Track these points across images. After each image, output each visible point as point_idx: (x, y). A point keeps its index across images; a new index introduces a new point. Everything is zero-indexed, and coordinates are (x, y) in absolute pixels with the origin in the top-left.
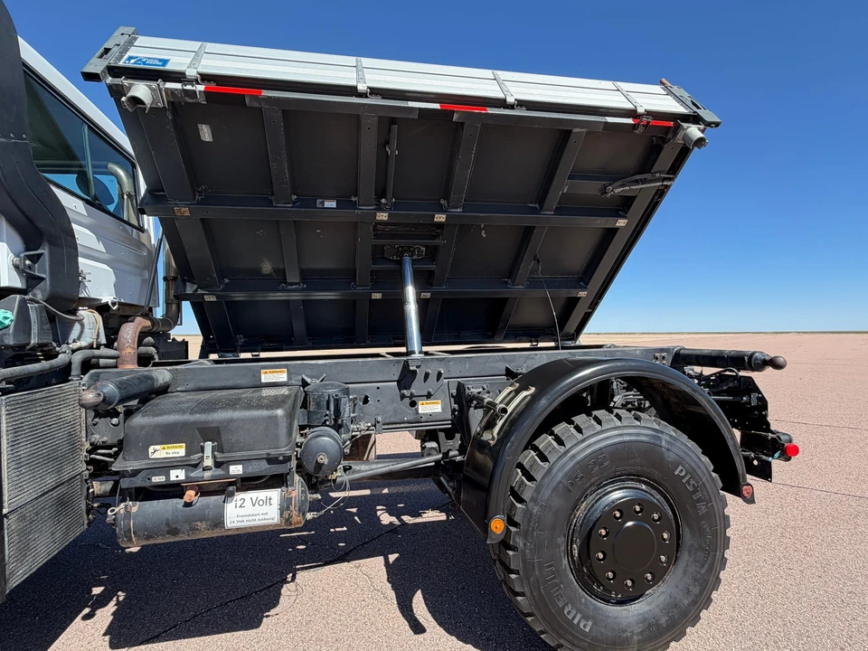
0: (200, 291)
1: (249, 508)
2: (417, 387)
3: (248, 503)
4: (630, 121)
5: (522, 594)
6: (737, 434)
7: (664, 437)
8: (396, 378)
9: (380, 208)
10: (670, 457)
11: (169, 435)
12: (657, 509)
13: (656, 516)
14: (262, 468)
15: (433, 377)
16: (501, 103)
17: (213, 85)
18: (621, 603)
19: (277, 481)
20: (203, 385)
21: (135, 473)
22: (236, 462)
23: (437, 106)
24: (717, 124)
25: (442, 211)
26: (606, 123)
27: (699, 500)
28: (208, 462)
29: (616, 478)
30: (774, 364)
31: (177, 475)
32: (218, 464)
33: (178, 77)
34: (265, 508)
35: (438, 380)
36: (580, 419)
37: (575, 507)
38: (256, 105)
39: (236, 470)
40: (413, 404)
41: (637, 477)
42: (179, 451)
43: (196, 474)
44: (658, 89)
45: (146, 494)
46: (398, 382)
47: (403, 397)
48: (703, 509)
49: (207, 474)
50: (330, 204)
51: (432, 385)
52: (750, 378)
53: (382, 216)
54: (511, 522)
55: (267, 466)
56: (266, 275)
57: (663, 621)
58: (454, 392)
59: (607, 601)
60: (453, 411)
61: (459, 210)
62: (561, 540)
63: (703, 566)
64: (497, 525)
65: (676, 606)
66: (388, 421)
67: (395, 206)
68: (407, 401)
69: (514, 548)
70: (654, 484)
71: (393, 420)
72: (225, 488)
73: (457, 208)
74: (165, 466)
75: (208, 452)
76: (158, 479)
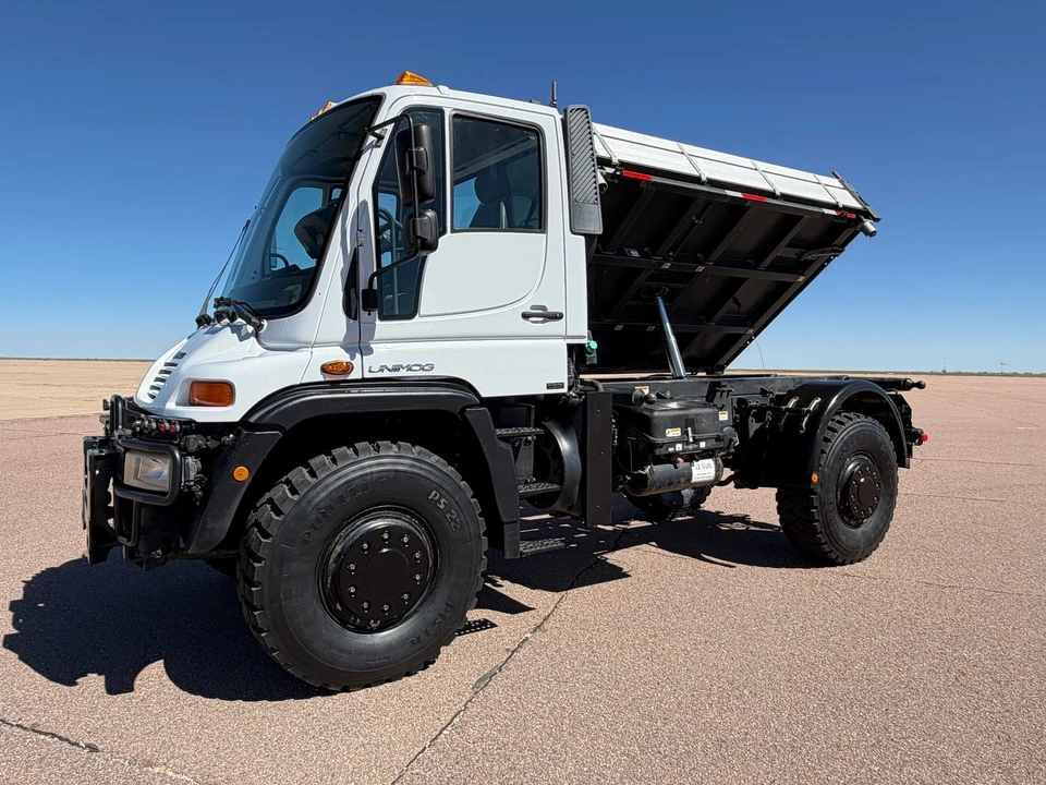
1: (702, 471)
3: (702, 467)
4: (833, 212)
5: (818, 521)
8: (705, 395)
9: (665, 259)
11: (674, 422)
12: (875, 470)
13: (874, 474)
14: (713, 443)
15: (725, 394)
16: (772, 195)
18: (854, 527)
21: (662, 445)
22: (703, 440)
23: (739, 195)
24: (879, 220)
25: (702, 264)
26: (823, 214)
28: (691, 440)
29: (855, 453)
30: (920, 386)
31: (679, 447)
32: (696, 441)
34: (706, 471)
35: (727, 396)
38: (645, 186)
39: (703, 445)
41: (865, 452)
42: (677, 433)
43: (686, 447)
44: (835, 182)
45: (659, 461)
46: (707, 397)
48: (889, 473)
49: (690, 447)
50: (635, 254)
51: (724, 400)
53: (667, 266)
55: (715, 443)
58: (735, 405)
59: (849, 525)
61: (711, 263)
62: (835, 488)
63: (888, 506)
64: (815, 478)
67: (676, 259)
69: (815, 494)
70: (871, 456)
72: (694, 457)
74: (673, 442)
75: (690, 434)
76: (671, 450)
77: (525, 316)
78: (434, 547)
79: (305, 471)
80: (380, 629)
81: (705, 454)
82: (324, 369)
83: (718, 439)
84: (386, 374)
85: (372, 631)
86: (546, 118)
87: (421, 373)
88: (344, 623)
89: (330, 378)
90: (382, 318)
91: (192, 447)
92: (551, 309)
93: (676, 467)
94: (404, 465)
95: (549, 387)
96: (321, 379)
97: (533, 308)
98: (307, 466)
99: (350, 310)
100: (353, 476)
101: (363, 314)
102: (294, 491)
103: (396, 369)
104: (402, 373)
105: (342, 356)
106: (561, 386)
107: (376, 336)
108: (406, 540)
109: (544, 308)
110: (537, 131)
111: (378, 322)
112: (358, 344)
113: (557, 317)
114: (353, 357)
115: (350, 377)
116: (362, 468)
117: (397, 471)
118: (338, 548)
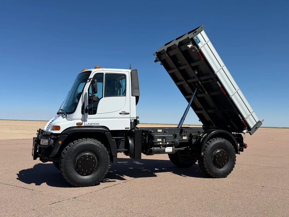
1: (168, 149)
2: (183, 134)
5: (205, 165)
6: (239, 145)
7: (226, 142)
10: (227, 145)
11: (160, 138)
12: (225, 153)
13: (225, 154)
14: (171, 143)
15: (186, 132)
18: (219, 168)
19: (172, 146)
21: (156, 143)
22: (168, 142)
27: (231, 152)
28: (164, 142)
29: (219, 148)
31: (161, 143)
32: (165, 142)
34: (170, 150)
36: (214, 139)
37: (213, 152)
39: (168, 143)
40: (182, 137)
41: (222, 148)
42: (160, 140)
43: (163, 143)
45: (156, 146)
47: (180, 136)
48: (232, 154)
49: (164, 144)
51: (185, 134)
52: (241, 134)
54: (204, 154)
57: (225, 171)
58: (189, 135)
59: (218, 168)
60: (189, 139)
62: (211, 157)
63: (232, 164)
64: (202, 154)
65: (227, 169)
69: (204, 158)
70: (225, 149)
72: (166, 146)
74: (159, 142)
75: (164, 140)
76: (158, 144)
77: (120, 114)
78: (98, 159)
79: (72, 143)
80: (86, 175)
81: (169, 146)
82: (77, 124)
83: (172, 142)
84: (89, 125)
85: (84, 176)
86: (127, 72)
87: (97, 125)
88: (79, 173)
89: (78, 126)
90: (89, 114)
91: (52, 138)
92: (126, 112)
93: (161, 148)
94: (92, 143)
95: (125, 128)
96: (76, 126)
97: (122, 112)
98: (73, 142)
99: (82, 113)
100: (81, 144)
101: (85, 114)
102: (70, 147)
103: (91, 124)
104: (93, 125)
105: (80, 121)
106: (129, 128)
107: (88, 118)
108: (91, 157)
109: (125, 112)
110: (125, 75)
111: (88, 115)
112: (84, 119)
114: (83, 122)
115: (82, 125)
116: (83, 143)
117: (90, 144)
118: (78, 158)
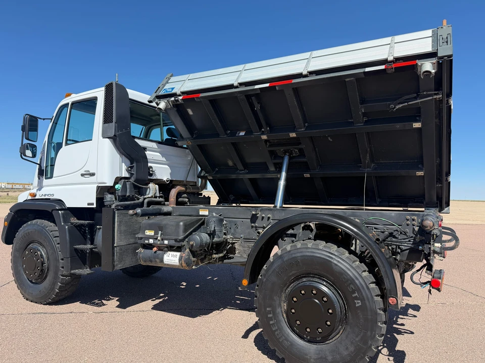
0: (206, 175)
1: (170, 258)
2: (259, 223)
3: (170, 256)
4: (383, 67)
7: (335, 258)
8: (250, 217)
9: (263, 133)
10: (337, 269)
11: (150, 228)
13: (325, 299)
14: (173, 243)
15: (266, 219)
17: (185, 95)
18: (309, 342)
19: (179, 249)
20: (181, 214)
21: (141, 238)
22: (166, 239)
23: (267, 85)
25: (292, 132)
26: (365, 73)
27: (356, 298)
28: (159, 238)
29: (309, 275)
31: (151, 241)
32: (162, 240)
33: (174, 95)
34: (175, 259)
35: (268, 220)
38: (199, 100)
39: (166, 242)
41: (320, 277)
42: (152, 233)
43: (156, 242)
45: (144, 247)
46: (251, 219)
47: (252, 227)
48: (358, 303)
49: (159, 242)
50: (242, 133)
51: (264, 222)
53: (264, 137)
55: (174, 242)
56: (231, 166)
59: (301, 338)
61: (303, 130)
63: (357, 337)
64: (245, 282)
66: (245, 237)
67: (269, 132)
68: (254, 229)
70: (330, 283)
71: (248, 237)
72: (164, 249)
73: (301, 129)
74: (149, 237)
75: (160, 235)
76: (146, 242)
77: (82, 175)
81: (171, 248)
82: (30, 195)
83: (176, 240)
84: (43, 197)
87: (50, 197)
90: (46, 179)
92: (91, 172)
93: (154, 252)
95: (88, 204)
96: (30, 198)
97: (85, 171)
101: (41, 177)
104: (46, 197)
107: (44, 184)
109: (88, 171)
113: (93, 175)
114: (37, 192)
115: (36, 198)
